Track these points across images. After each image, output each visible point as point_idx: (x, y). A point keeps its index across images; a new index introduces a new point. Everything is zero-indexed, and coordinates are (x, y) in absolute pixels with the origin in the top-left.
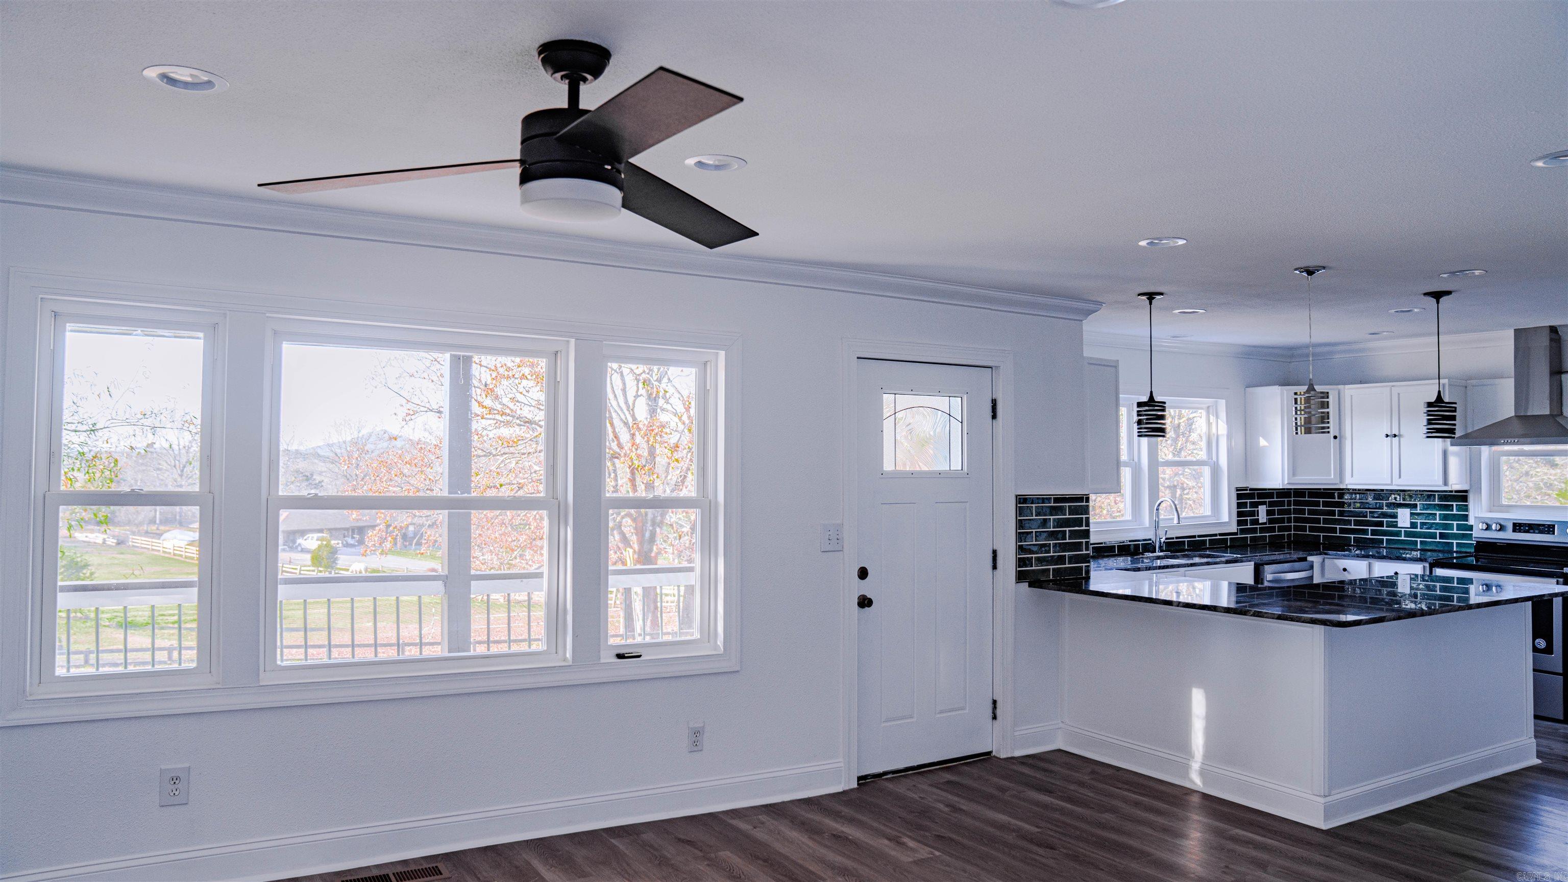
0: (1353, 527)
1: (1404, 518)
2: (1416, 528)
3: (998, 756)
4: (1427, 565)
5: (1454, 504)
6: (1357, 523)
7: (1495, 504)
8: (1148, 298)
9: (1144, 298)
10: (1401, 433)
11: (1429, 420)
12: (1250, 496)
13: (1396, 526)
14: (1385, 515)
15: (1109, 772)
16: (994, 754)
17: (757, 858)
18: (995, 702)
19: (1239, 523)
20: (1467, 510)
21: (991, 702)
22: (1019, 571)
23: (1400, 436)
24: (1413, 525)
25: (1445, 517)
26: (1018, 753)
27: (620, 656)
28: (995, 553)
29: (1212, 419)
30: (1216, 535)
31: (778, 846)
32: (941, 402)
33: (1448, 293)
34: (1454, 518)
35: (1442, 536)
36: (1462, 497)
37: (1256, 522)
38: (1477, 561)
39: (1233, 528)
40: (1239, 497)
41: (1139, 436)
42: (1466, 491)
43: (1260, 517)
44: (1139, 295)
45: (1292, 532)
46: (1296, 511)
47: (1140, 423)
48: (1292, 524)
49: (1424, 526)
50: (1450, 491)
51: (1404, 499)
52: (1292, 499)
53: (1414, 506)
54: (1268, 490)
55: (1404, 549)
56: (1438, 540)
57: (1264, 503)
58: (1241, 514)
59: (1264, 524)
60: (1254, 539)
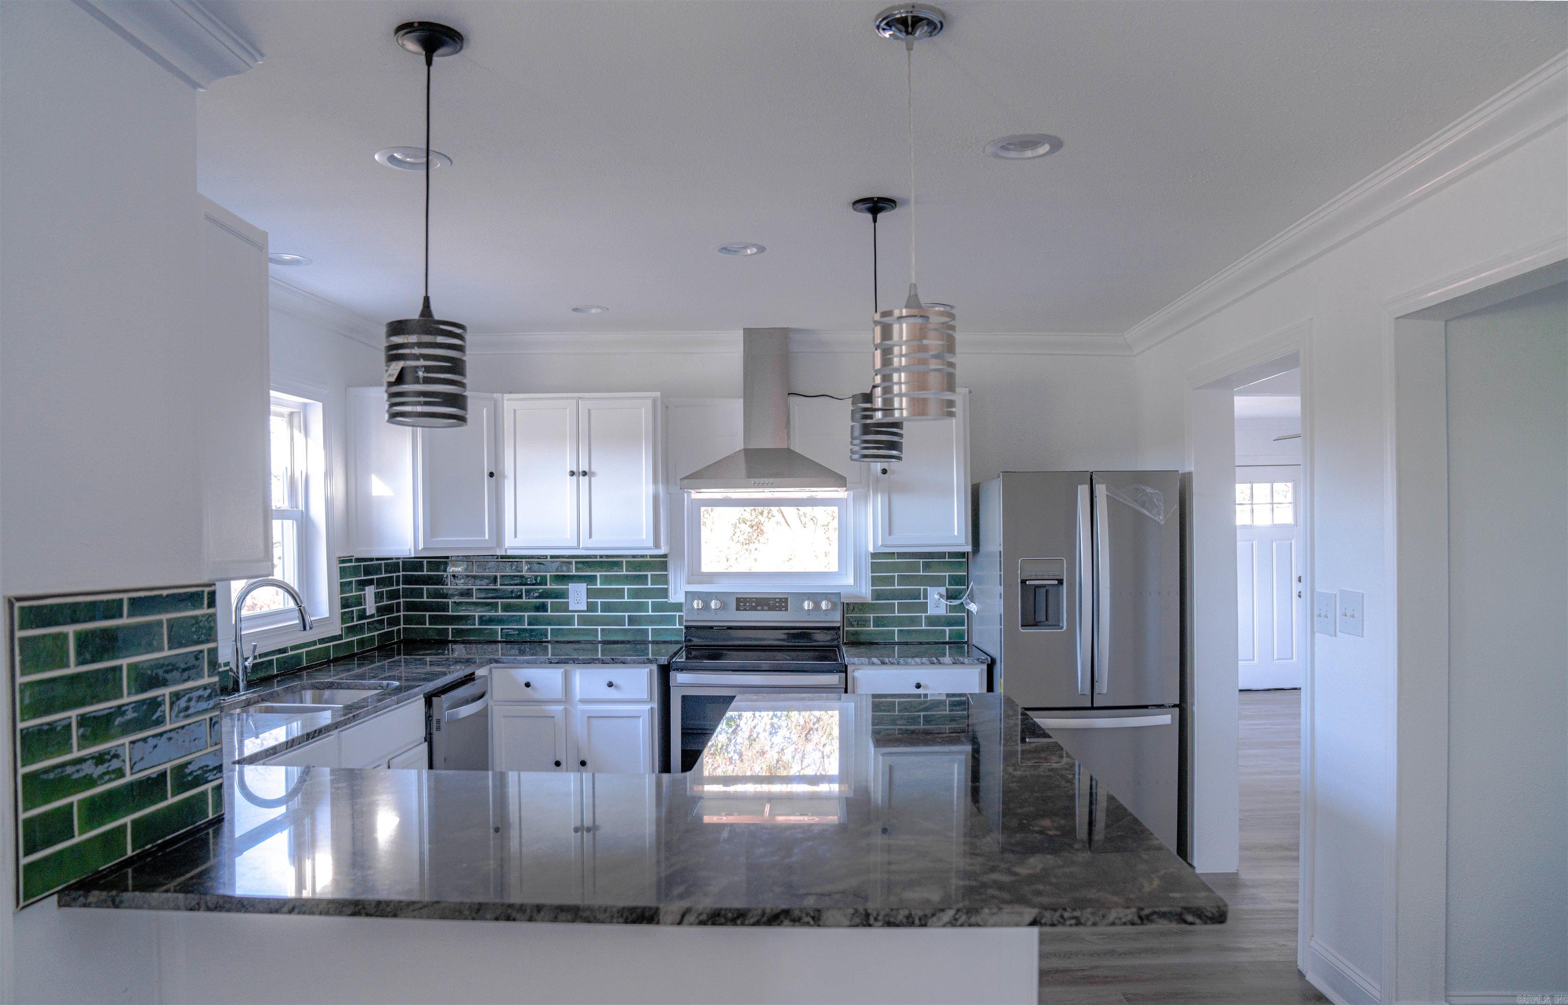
1: (578, 596)
2: (595, 611)
5: (649, 573)
6: (507, 607)
7: (696, 572)
8: (422, 47)
9: (412, 40)
10: (593, 469)
12: (355, 571)
13: (566, 609)
14: (550, 594)
19: (345, 617)
20: (666, 582)
23: (593, 474)
24: (591, 607)
25: (635, 594)
29: (300, 437)
30: (314, 643)
33: (888, 207)
34: (650, 593)
35: (632, 620)
36: (661, 563)
37: (362, 615)
39: (336, 629)
40: (343, 572)
41: (395, 415)
42: (663, 555)
43: (367, 607)
45: (402, 626)
46: (408, 593)
47: (400, 379)
48: (402, 613)
49: (606, 607)
50: (642, 556)
51: (577, 569)
52: (401, 574)
53: (591, 579)
54: (378, 559)
55: (579, 642)
56: (627, 627)
57: (370, 582)
58: (345, 604)
59: (372, 616)
60: (361, 642)
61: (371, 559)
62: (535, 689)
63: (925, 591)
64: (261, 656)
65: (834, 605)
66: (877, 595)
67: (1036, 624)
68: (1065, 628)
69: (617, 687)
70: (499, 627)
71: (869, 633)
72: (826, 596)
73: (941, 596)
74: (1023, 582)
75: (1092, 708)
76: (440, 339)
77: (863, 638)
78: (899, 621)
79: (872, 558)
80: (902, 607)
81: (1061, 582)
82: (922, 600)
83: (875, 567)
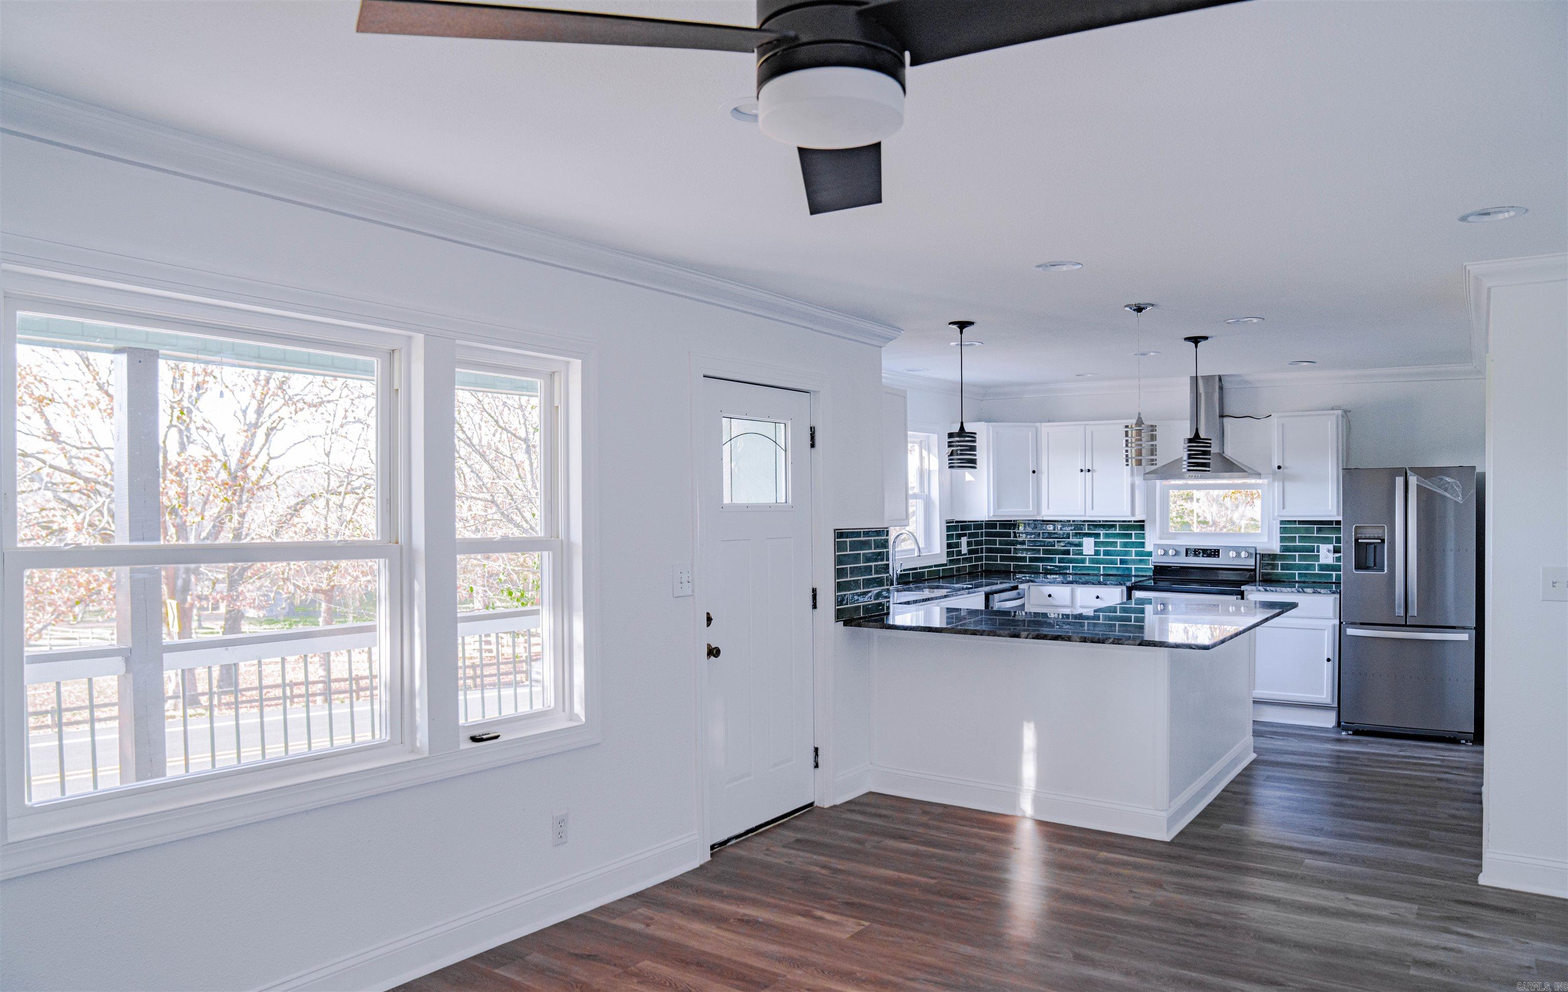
0: (1042, 555)
1: (1088, 546)
2: (1100, 555)
3: (821, 806)
4: (1125, 588)
5: (1133, 532)
6: (1046, 552)
7: (1165, 534)
8: (959, 327)
9: (955, 327)
10: (1094, 468)
11: (1189, 455)
12: (955, 528)
13: (1081, 554)
14: (1071, 544)
15: (939, 810)
16: (815, 804)
17: (687, 963)
18: (816, 750)
19: (948, 554)
20: (1144, 538)
21: (813, 749)
22: (838, 609)
23: (1094, 471)
24: (1097, 553)
25: (1125, 545)
26: (839, 801)
27: (474, 739)
28: (814, 591)
29: (925, 453)
30: (931, 567)
31: (693, 943)
32: (767, 428)
33: (1206, 338)
34: (1133, 545)
35: (1122, 562)
36: (1140, 526)
37: (959, 553)
38: (1155, 583)
39: (944, 560)
40: (948, 528)
41: (950, 467)
42: (1143, 521)
43: (962, 548)
44: (950, 324)
45: (984, 562)
46: (987, 542)
47: (952, 454)
48: (984, 554)
49: (1107, 553)
50: (1129, 521)
51: (1089, 529)
52: (984, 530)
53: (1098, 535)
54: (969, 522)
55: (1089, 574)
56: (1119, 566)
57: (965, 535)
58: (949, 546)
59: (965, 554)
60: (958, 569)
61: (965, 522)
62: (1053, 598)
63: (1318, 547)
64: (904, 570)
65: (1250, 555)
66: (1285, 549)
67: (1367, 568)
68: (1386, 571)
69: (1101, 599)
70: (1041, 564)
71: (1277, 574)
72: (1245, 548)
73: (1329, 551)
74: (1356, 540)
75: (1406, 625)
76: (967, 439)
77: (1274, 578)
78: (1299, 567)
79: (1281, 524)
80: (1302, 558)
81: (1383, 541)
82: (1316, 553)
83: (1283, 530)
